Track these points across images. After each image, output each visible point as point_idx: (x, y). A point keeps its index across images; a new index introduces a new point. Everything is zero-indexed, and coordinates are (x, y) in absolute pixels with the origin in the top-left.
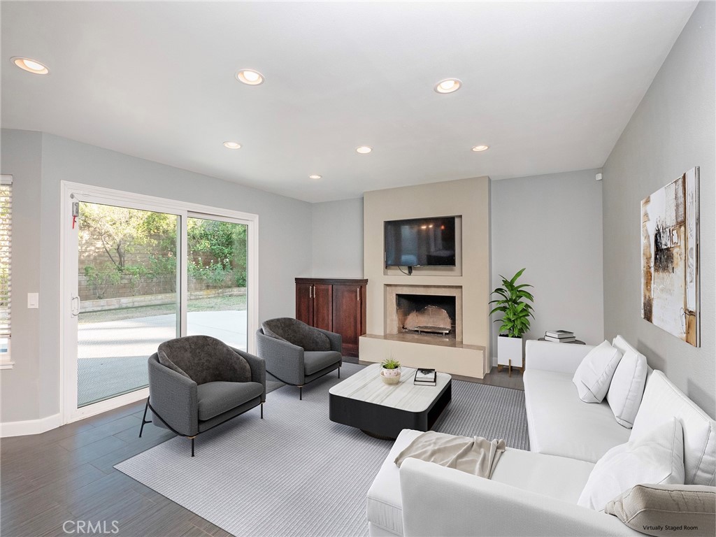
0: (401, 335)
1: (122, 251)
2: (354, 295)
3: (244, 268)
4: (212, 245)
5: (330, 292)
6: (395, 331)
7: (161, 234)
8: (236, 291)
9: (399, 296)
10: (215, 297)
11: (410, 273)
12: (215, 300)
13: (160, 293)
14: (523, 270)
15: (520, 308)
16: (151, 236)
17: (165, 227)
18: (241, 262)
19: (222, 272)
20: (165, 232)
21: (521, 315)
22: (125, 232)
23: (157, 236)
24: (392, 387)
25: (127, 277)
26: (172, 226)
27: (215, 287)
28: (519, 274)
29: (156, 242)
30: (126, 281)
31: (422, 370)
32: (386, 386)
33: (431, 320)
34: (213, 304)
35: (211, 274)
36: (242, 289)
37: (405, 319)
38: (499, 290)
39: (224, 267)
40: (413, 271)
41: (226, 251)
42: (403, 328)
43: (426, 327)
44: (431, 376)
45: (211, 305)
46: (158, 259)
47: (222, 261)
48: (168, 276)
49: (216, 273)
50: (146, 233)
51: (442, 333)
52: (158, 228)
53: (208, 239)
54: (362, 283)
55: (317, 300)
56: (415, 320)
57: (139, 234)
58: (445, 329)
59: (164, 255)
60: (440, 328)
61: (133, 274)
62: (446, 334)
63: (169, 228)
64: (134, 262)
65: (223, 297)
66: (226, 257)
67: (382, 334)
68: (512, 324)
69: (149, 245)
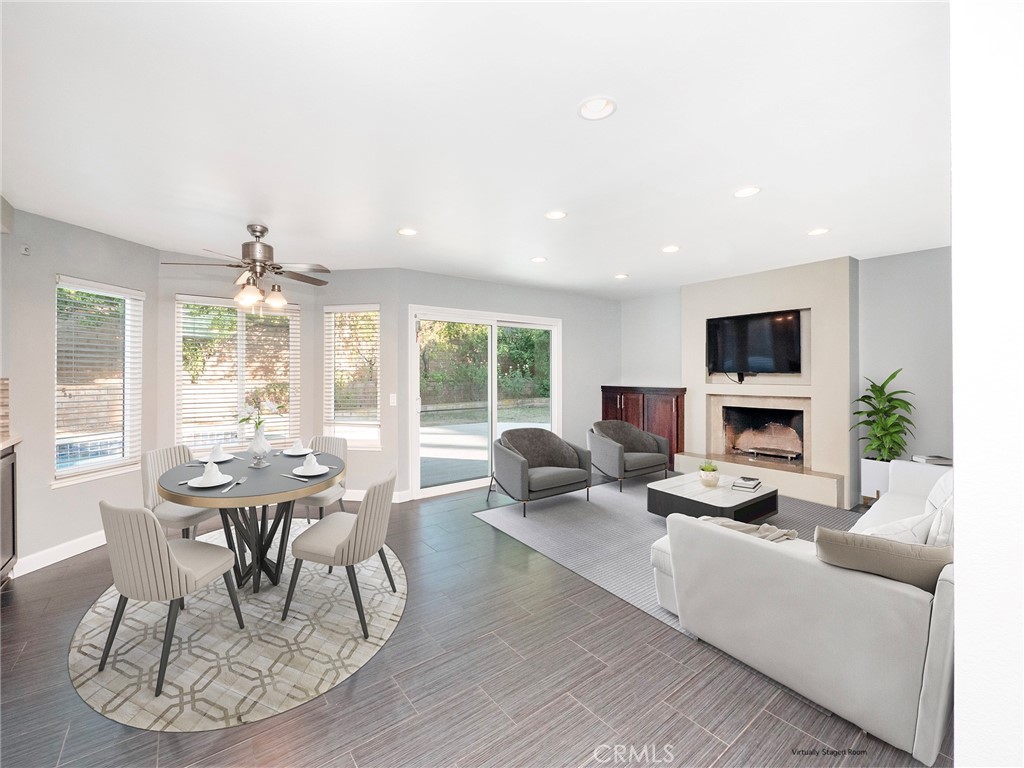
0: (731, 457)
1: (427, 357)
2: (668, 406)
3: (547, 376)
4: (510, 349)
5: (641, 402)
6: (721, 450)
7: (461, 339)
8: (537, 402)
9: (727, 410)
10: (515, 408)
11: (741, 379)
12: (515, 412)
13: (461, 401)
14: (899, 371)
15: (891, 421)
16: (451, 341)
17: (465, 331)
18: (542, 369)
19: (522, 380)
20: (465, 336)
21: (892, 430)
22: (429, 338)
23: (456, 341)
24: (708, 489)
25: (432, 384)
26: (471, 330)
27: (514, 397)
28: (893, 376)
29: (457, 347)
30: (430, 389)
31: (744, 478)
32: (704, 487)
33: (774, 441)
34: (512, 416)
35: (509, 382)
36: (544, 399)
37: (736, 438)
38: (865, 398)
39: (524, 373)
40: (746, 378)
41: (526, 356)
42: (734, 448)
43: (766, 449)
44: (753, 483)
45: (510, 416)
46: (458, 365)
47: (521, 367)
48: (468, 383)
49: (515, 381)
50: (448, 339)
51: (787, 458)
52: (457, 333)
53: (506, 343)
54: (680, 393)
55: (626, 410)
56: (749, 440)
57: (442, 340)
58: (792, 453)
59: (464, 361)
60: (784, 451)
61: (437, 381)
62: (792, 458)
63: (469, 332)
64: (437, 369)
65: (522, 408)
66: (525, 363)
67: (704, 453)
68: (879, 443)
69: (449, 350)
